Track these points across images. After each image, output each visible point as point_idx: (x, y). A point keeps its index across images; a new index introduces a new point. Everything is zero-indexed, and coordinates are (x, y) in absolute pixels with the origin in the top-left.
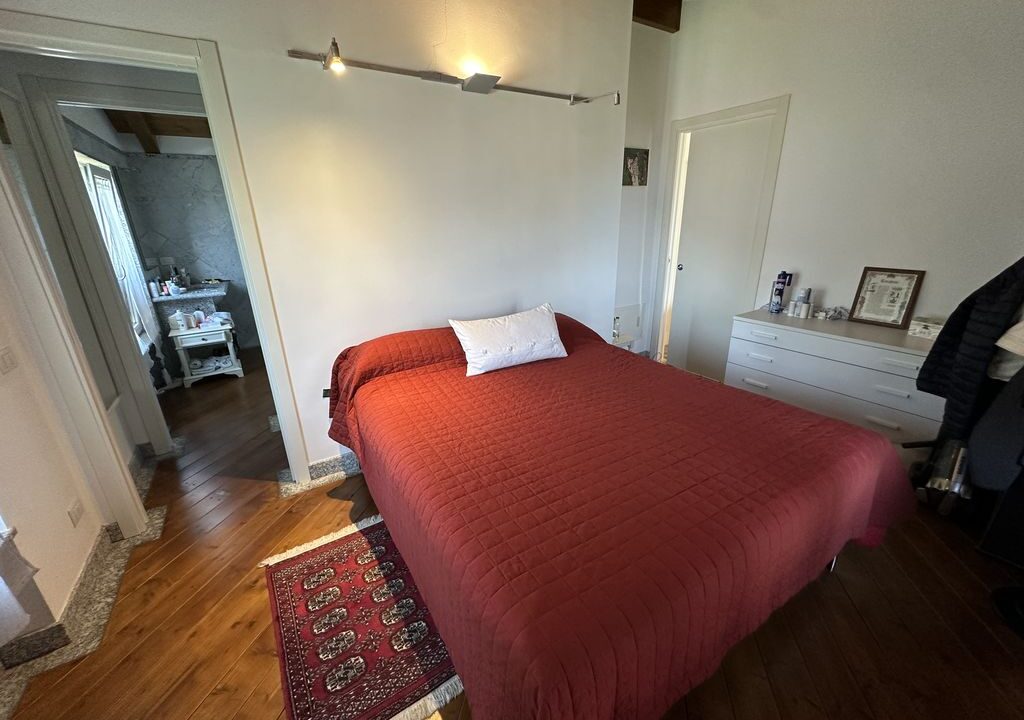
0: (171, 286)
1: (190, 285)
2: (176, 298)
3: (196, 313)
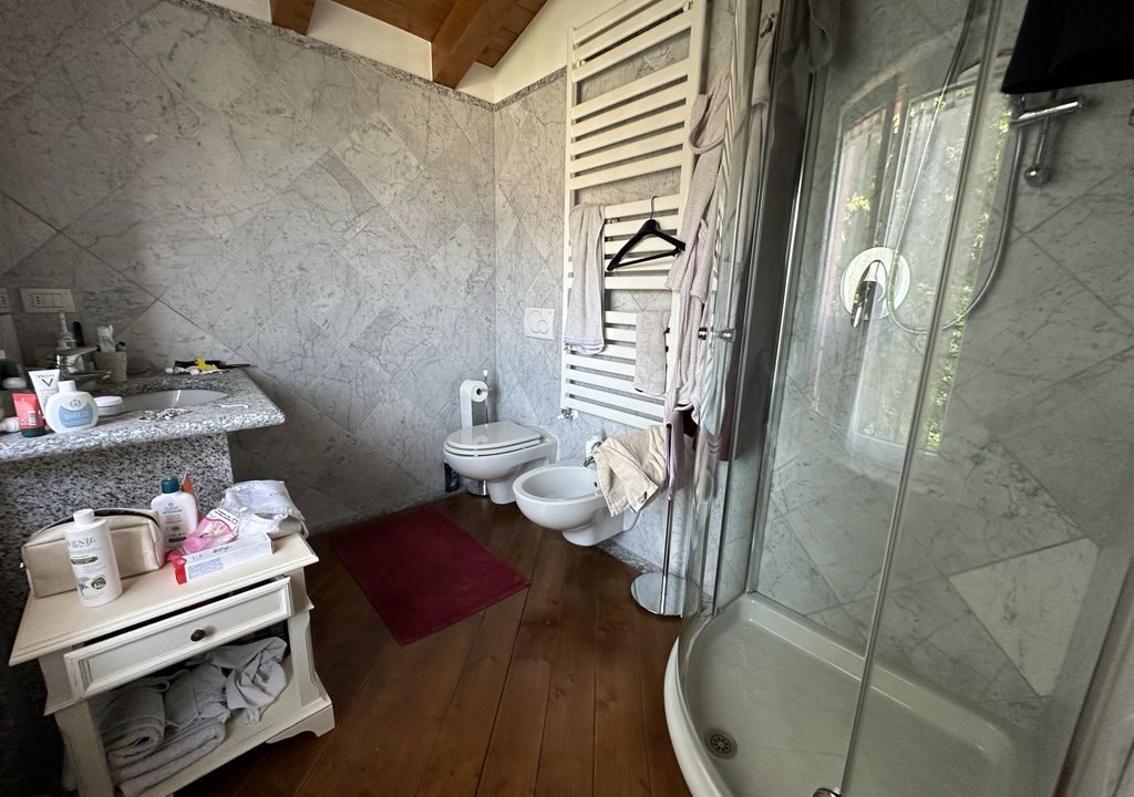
0: (55, 395)
1: (125, 379)
2: (77, 446)
3: (161, 502)
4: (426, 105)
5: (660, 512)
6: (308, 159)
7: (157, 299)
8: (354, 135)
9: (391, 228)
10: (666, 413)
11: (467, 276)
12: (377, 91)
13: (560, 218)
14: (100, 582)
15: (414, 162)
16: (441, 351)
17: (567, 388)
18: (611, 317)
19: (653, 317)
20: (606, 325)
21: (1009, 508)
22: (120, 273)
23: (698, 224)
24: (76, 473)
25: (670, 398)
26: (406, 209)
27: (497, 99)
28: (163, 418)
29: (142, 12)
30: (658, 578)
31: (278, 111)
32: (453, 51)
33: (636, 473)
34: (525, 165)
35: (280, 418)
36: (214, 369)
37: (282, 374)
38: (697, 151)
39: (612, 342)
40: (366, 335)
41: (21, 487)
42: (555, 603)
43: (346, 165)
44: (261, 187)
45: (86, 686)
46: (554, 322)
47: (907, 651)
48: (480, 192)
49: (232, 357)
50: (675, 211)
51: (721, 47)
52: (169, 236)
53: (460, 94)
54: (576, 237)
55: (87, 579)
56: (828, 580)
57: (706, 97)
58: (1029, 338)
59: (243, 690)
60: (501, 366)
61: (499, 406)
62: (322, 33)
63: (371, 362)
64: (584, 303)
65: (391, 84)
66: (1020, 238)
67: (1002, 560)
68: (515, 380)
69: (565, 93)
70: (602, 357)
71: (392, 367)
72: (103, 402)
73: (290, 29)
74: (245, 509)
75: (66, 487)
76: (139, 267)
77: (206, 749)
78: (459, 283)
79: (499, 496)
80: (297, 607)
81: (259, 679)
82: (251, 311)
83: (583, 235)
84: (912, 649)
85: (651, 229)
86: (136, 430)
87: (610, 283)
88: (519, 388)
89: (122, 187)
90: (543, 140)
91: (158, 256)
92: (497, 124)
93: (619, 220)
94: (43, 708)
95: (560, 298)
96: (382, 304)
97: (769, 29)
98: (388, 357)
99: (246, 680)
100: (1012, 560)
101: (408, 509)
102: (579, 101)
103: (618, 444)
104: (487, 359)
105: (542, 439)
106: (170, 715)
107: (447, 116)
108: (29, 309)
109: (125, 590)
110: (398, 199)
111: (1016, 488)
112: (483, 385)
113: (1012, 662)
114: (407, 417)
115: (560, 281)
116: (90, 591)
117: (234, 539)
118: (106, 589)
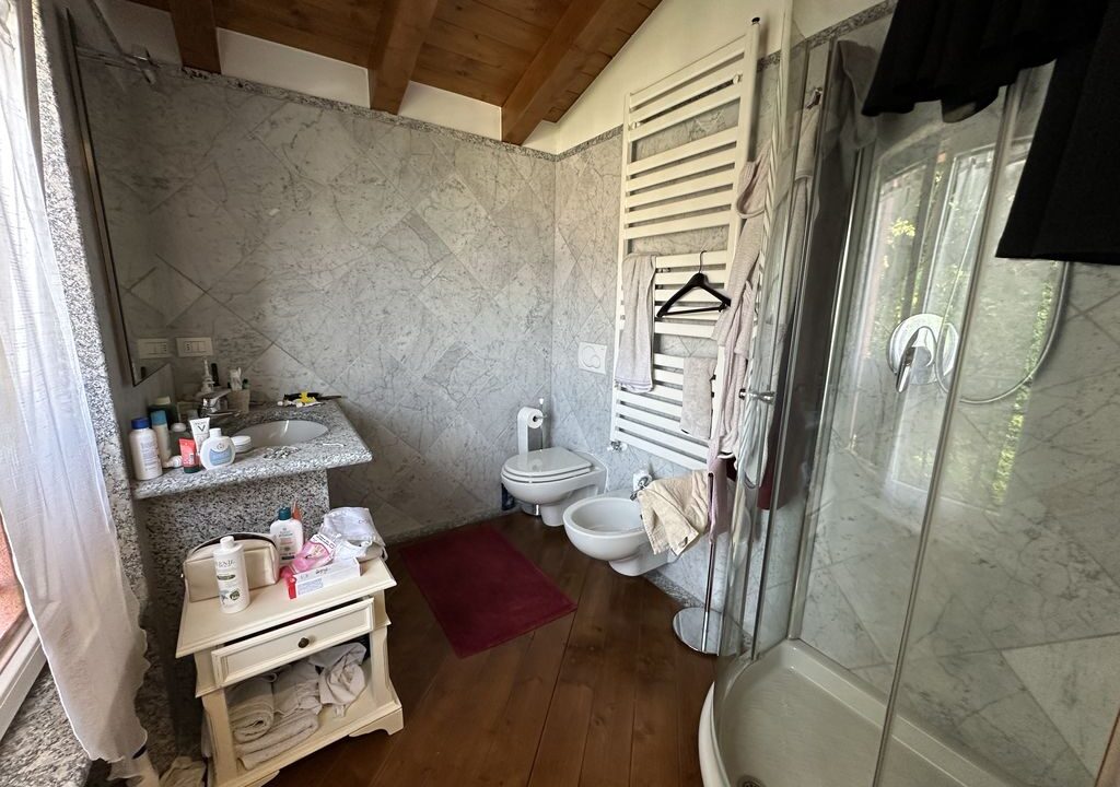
0: (207, 439)
1: (247, 411)
2: (221, 481)
3: (278, 526)
4: (495, 163)
5: (704, 548)
6: (394, 219)
7: (273, 343)
8: (433, 194)
9: (462, 272)
10: (710, 456)
11: (527, 312)
12: (454, 154)
13: (614, 262)
14: (235, 595)
15: (483, 213)
16: (502, 380)
17: (617, 422)
18: (659, 359)
19: (700, 364)
20: (655, 367)
21: (1068, 588)
22: (247, 323)
23: (743, 285)
24: (217, 499)
25: (714, 444)
26: (475, 255)
27: (559, 151)
28: (281, 457)
29: (272, 113)
30: (701, 611)
31: (372, 181)
32: (521, 115)
33: (678, 519)
34: (583, 212)
35: (368, 457)
36: (313, 401)
37: (366, 403)
38: (744, 216)
39: (661, 383)
40: (437, 368)
41: (180, 510)
42: (600, 630)
43: (426, 220)
44: (356, 245)
45: (224, 678)
46: (607, 357)
47: (955, 719)
48: (541, 235)
49: (327, 390)
50: (723, 266)
51: (769, 114)
52: (284, 291)
53: (525, 149)
54: (628, 284)
55: (227, 592)
56: (873, 637)
57: (753, 165)
58: (1088, 417)
59: (333, 687)
60: (556, 395)
61: (552, 430)
62: (409, 111)
63: (440, 392)
64: (634, 345)
65: (465, 147)
66: (1076, 316)
67: (1060, 641)
68: (569, 409)
69: (621, 148)
70: (651, 397)
71: (458, 396)
72: (239, 441)
73: (384, 110)
74: (339, 535)
75: (209, 511)
76: (261, 317)
77: (303, 736)
78: (520, 318)
79: (550, 518)
80: (377, 622)
81: (344, 678)
82: (344, 351)
83: (635, 282)
84: (962, 720)
85: (699, 281)
86: (260, 467)
87: (660, 328)
88: (572, 416)
89: (251, 253)
90: (600, 190)
91: (275, 307)
92: (558, 172)
93: (669, 270)
94: (194, 693)
95: (613, 336)
96: (451, 341)
97: (816, 102)
98: (455, 387)
99: (334, 678)
100: (1072, 643)
101: (468, 525)
102: (634, 160)
103: (661, 488)
104: (544, 387)
105: (592, 467)
106: (278, 704)
107: (514, 170)
108: (181, 354)
109: (252, 599)
110: (468, 246)
111: (1077, 569)
112: (539, 413)
113: (1073, 751)
114: (470, 440)
115: (612, 320)
116: (229, 601)
117: (330, 562)
118: (240, 598)
